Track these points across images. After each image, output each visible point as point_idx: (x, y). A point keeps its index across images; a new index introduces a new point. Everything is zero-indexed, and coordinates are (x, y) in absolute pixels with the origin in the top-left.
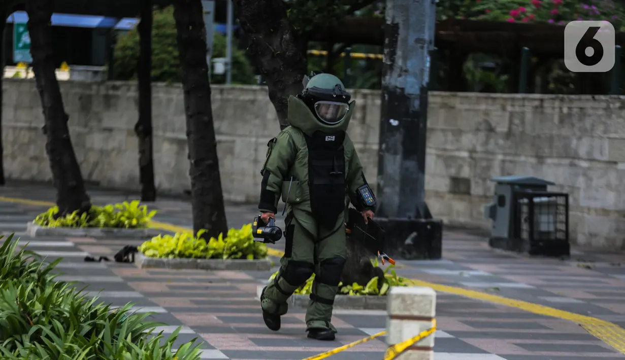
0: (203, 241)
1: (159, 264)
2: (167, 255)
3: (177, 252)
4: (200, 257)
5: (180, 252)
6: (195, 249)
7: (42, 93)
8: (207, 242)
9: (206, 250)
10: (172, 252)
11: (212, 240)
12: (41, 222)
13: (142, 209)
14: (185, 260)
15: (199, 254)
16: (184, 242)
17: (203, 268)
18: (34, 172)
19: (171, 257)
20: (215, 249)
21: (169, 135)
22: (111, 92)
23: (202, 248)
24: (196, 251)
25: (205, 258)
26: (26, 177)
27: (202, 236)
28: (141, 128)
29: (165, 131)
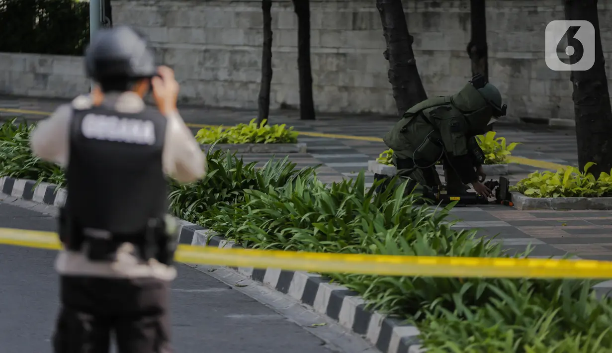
0: (591, 176)
1: (542, 205)
2: (551, 194)
3: (563, 190)
4: (590, 196)
5: (566, 190)
6: (582, 187)
7: (382, 13)
8: (597, 177)
9: (596, 187)
10: (557, 191)
11: (603, 174)
12: (385, 160)
13: (500, 141)
14: (573, 199)
15: (589, 191)
16: (570, 178)
17: (594, 208)
18: (345, 103)
19: (555, 196)
20: (607, 185)
21: (501, 55)
22: (431, 9)
23: (592, 184)
24: (585, 188)
25: (596, 196)
26: (335, 109)
27: (590, 170)
28: (474, 49)
29: (496, 51)
